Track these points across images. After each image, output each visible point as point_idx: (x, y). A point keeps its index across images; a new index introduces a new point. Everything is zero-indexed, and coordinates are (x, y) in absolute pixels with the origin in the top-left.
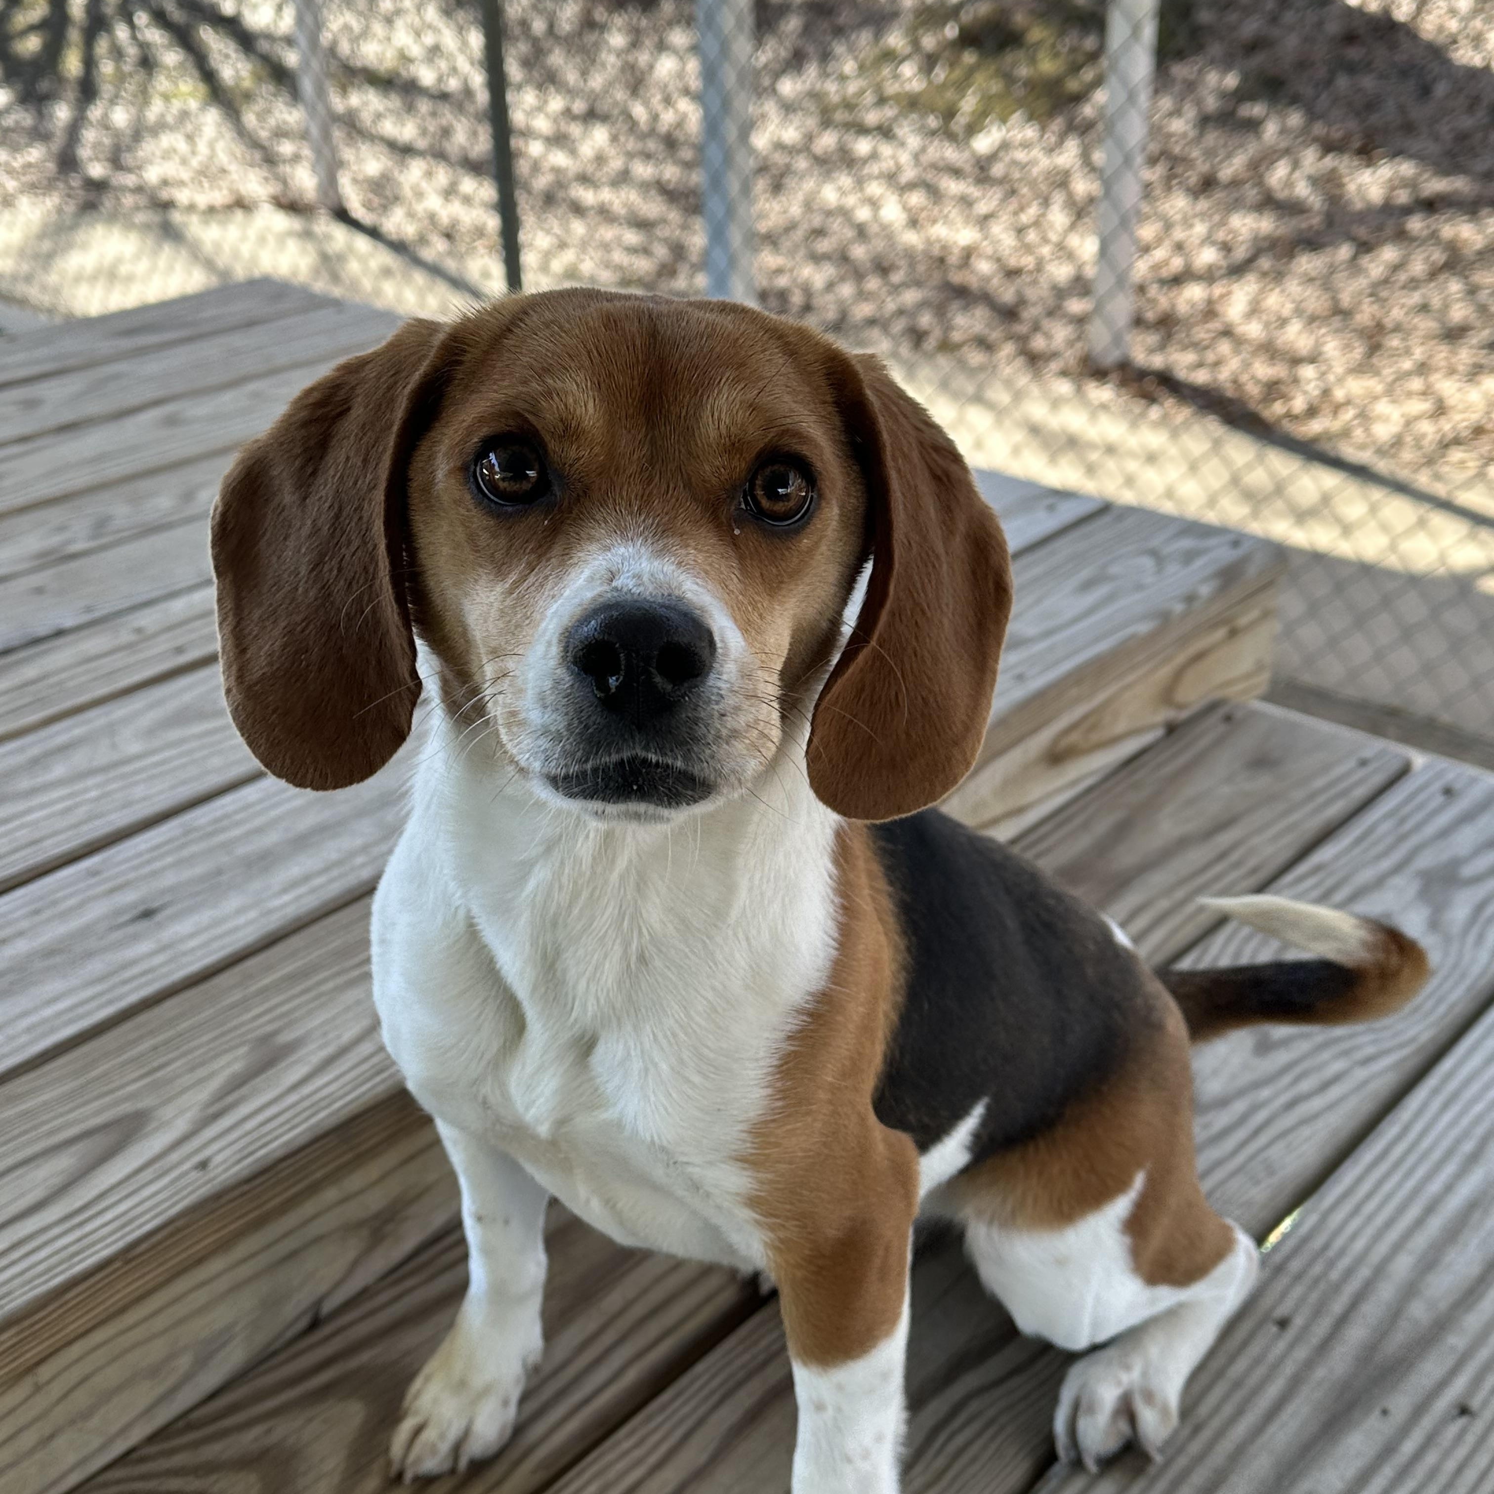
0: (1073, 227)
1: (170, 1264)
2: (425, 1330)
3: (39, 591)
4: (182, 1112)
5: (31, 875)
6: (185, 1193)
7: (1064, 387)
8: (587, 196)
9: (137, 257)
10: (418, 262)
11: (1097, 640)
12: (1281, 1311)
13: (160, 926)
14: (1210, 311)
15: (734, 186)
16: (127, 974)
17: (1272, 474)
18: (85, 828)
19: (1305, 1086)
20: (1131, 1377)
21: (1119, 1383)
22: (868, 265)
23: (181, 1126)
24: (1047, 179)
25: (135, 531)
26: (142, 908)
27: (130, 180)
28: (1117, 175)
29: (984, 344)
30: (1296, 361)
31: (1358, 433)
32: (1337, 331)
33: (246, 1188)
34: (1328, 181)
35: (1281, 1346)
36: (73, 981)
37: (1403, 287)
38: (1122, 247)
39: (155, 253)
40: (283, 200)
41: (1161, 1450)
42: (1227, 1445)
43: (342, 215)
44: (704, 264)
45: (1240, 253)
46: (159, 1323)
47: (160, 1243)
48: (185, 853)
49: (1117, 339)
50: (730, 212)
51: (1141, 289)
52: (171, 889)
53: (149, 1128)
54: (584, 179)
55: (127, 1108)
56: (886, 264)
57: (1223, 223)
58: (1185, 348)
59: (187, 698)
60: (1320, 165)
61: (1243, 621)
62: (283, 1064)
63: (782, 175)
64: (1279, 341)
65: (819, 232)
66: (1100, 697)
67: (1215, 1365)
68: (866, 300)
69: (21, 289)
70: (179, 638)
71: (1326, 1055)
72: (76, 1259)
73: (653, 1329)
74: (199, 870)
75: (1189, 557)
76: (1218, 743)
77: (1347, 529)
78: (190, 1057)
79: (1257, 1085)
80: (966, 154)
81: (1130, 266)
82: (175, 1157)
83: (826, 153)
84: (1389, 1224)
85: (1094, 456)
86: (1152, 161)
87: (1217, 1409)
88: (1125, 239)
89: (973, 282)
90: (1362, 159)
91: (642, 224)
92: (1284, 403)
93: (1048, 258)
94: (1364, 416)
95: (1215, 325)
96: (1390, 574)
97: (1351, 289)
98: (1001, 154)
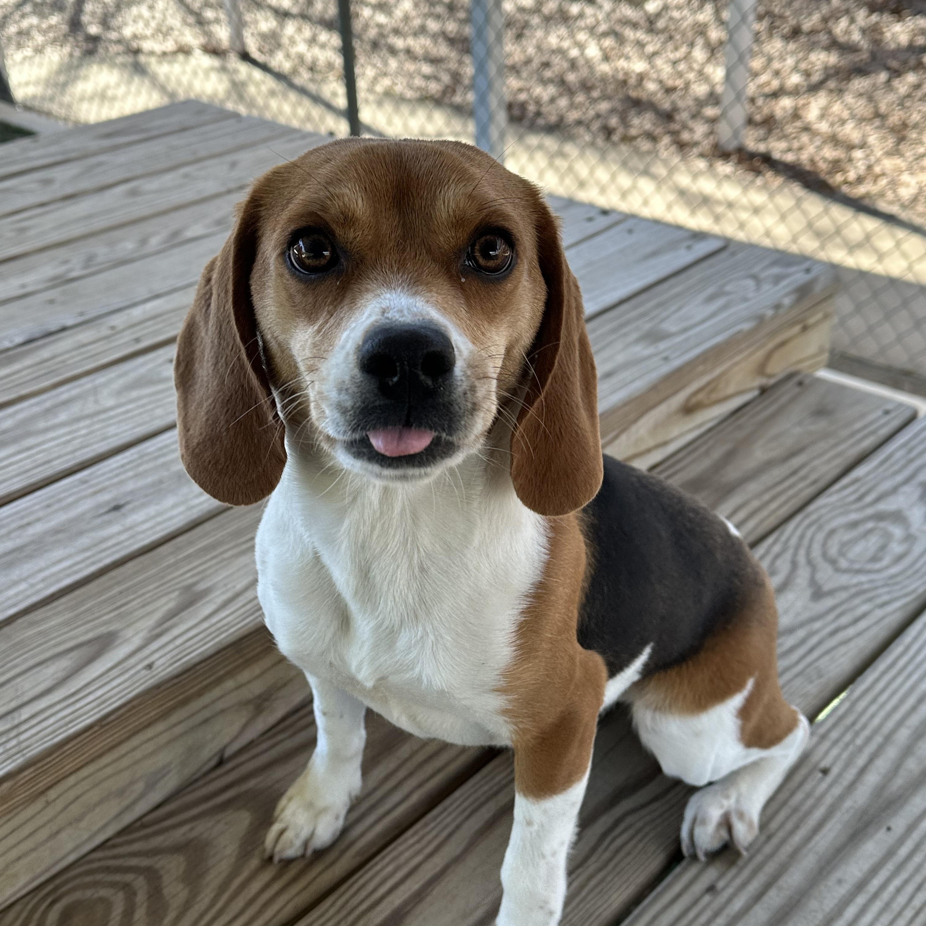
0: (709, 60)
1: (130, 727)
2: (289, 767)
3: (52, 302)
4: (137, 633)
5: (45, 482)
6: (137, 684)
7: (701, 164)
8: (399, 43)
9: (118, 85)
10: (292, 86)
11: (717, 334)
12: (824, 764)
13: (124, 515)
14: (796, 115)
15: (491, 36)
16: (104, 546)
17: (833, 221)
18: (78, 453)
19: (844, 620)
20: (729, 803)
21: (722, 806)
22: (577, 85)
23: (137, 642)
24: (693, 29)
25: (111, 264)
26: (112, 505)
27: (113, 35)
28: (737, 27)
29: (652, 138)
30: (851, 147)
31: (890, 195)
32: (877, 128)
33: (175, 681)
34: (873, 31)
35: (824, 786)
36: (70, 550)
37: (920, 100)
38: (740, 73)
39: (129, 82)
40: (209, 47)
41: (747, 849)
42: (787, 849)
43: (245, 57)
44: (472, 87)
45: (816, 78)
46: (125, 762)
47: (122, 715)
48: (141, 469)
49: (736, 134)
50: (489, 53)
51: (752, 100)
52: (132, 492)
53: (116, 644)
54: (397, 32)
55: (103, 630)
56: (589, 84)
57: (805, 58)
58: (779, 139)
59: (143, 370)
60: (868, 20)
61: (811, 321)
62: (199, 605)
63: (523, 28)
64: (841, 134)
65: (546, 65)
66: (718, 371)
67: (782, 797)
68: (576, 108)
69: (47, 106)
70: (138, 332)
71: (857, 601)
72: (70, 725)
73: (429, 769)
74: (150, 480)
75: (777, 279)
76: (793, 399)
77: (881, 256)
78: (143, 598)
79: (813, 620)
80: (641, 13)
81: (746, 86)
82: (132, 661)
83: (551, 13)
84: (895, 708)
85: (720, 209)
86: (760, 18)
87: (782, 825)
88: (741, 68)
89: (643, 96)
90: (894, 17)
91: (435, 61)
92: (843, 174)
93: (693, 80)
94: (894, 184)
95: (798, 124)
96: (908, 285)
97: (886, 101)
98: (664, 13)
